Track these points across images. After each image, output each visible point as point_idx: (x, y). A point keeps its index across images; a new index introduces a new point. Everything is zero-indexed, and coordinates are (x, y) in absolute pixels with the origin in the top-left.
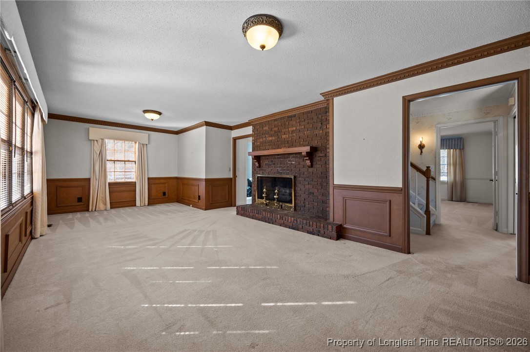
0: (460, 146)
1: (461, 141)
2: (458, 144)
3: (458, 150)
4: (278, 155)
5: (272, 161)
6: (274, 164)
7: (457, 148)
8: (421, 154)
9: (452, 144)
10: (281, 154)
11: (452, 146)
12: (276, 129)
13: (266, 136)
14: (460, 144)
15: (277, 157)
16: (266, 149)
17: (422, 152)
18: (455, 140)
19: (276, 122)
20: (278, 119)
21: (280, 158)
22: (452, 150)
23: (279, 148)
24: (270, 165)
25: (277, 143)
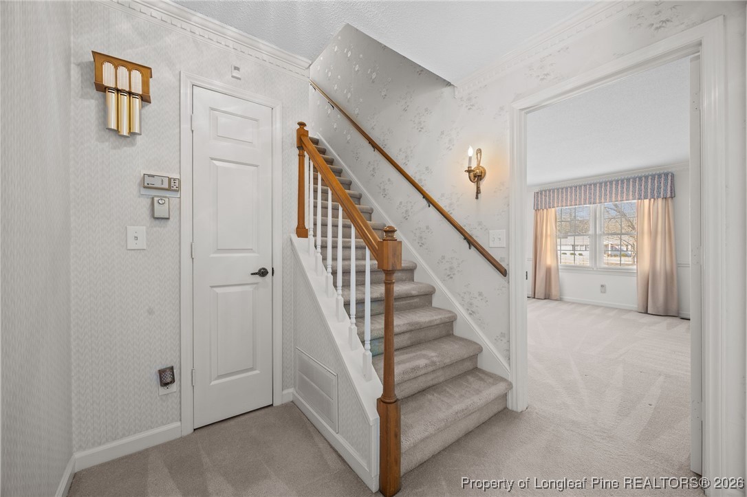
0: (665, 190)
1: (666, 179)
2: (659, 188)
3: (660, 201)
7: (658, 197)
8: (477, 198)
9: (646, 189)
11: (646, 192)
14: (666, 186)
17: (478, 192)
18: (653, 179)
22: (647, 201)
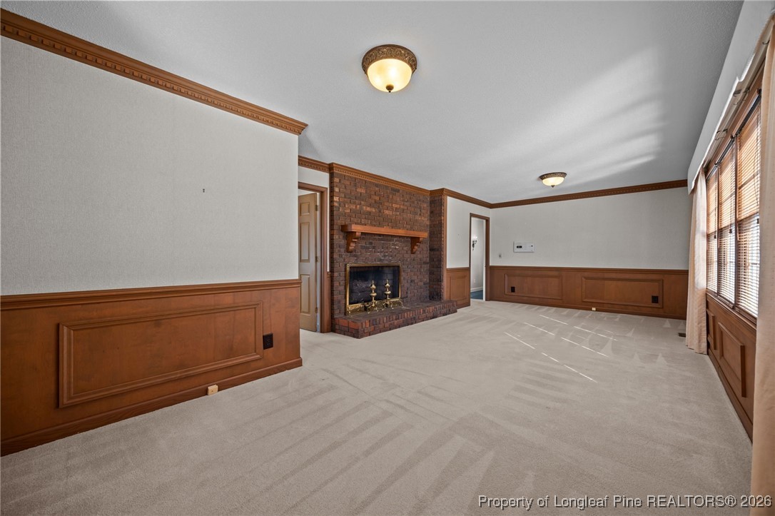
4: (380, 235)
5: (371, 243)
6: (374, 247)
10: (383, 235)
12: (377, 198)
13: (362, 202)
15: (377, 237)
16: (360, 224)
19: (377, 189)
20: (380, 185)
21: (382, 240)
23: (380, 225)
24: (368, 248)
25: (378, 218)
